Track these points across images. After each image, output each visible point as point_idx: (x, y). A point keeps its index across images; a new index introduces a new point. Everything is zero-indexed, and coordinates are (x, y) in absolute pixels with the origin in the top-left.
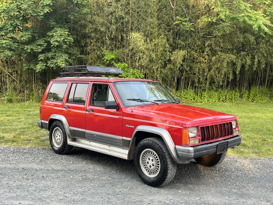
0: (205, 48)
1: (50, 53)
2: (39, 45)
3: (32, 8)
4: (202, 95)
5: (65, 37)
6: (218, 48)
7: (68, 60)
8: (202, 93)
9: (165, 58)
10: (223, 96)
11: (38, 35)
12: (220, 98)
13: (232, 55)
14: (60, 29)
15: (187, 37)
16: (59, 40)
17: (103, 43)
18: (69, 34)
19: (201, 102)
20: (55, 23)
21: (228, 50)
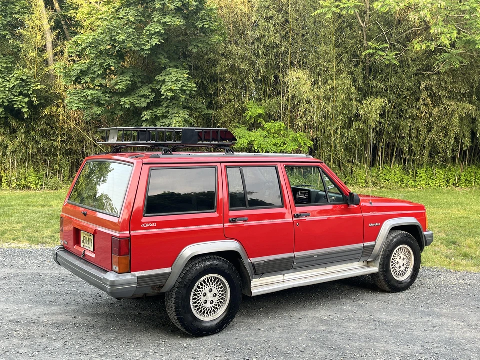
0: (421, 92)
1: (160, 108)
2: (143, 96)
3: (133, 39)
4: (417, 175)
5: (183, 83)
6: (444, 93)
7: (189, 119)
8: (417, 171)
9: (350, 112)
10: (455, 176)
11: (140, 80)
12: (450, 179)
13: (468, 105)
14: (176, 70)
15: (388, 75)
16: (175, 88)
17: (245, 89)
18: (190, 77)
19: (415, 187)
20: (167, 60)
21: (462, 96)
